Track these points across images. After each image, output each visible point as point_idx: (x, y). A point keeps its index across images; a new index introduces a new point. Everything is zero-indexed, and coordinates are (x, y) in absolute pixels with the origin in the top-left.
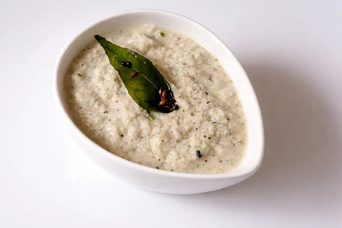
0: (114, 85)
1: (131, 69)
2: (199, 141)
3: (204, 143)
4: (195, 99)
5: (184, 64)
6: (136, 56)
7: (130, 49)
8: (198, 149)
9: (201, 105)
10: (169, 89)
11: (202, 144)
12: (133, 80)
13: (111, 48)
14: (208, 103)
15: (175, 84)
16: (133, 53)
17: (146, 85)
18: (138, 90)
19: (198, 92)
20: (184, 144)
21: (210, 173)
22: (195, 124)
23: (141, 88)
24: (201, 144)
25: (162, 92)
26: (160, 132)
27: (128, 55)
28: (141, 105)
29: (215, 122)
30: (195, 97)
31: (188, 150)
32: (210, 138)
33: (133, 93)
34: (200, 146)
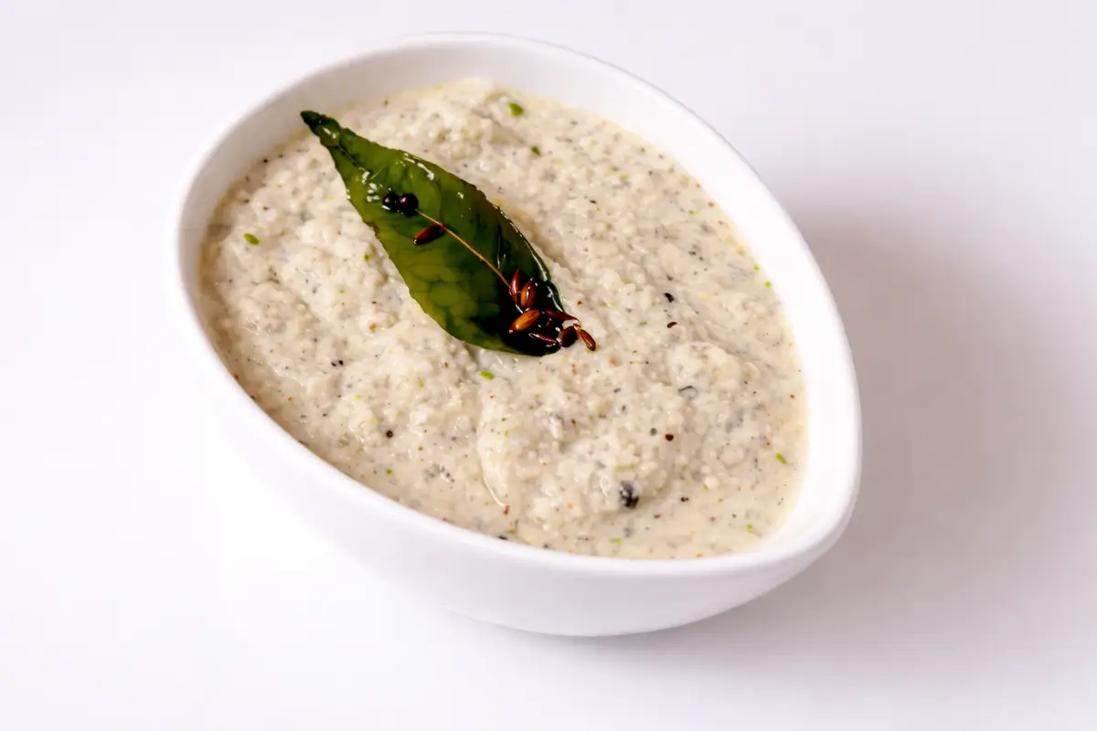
0: (363, 276)
1: (414, 219)
2: (631, 446)
3: (647, 455)
4: (629, 310)
5: (593, 202)
6: (431, 176)
7: (412, 153)
8: (629, 476)
9: (648, 331)
10: (545, 278)
11: (641, 462)
12: (424, 250)
13: (354, 149)
14: (670, 325)
15: (564, 264)
16: (421, 165)
17: (467, 266)
18: (440, 281)
19: (638, 290)
20: (581, 459)
21: (673, 558)
22: (619, 393)
23: (449, 275)
24: (636, 460)
25: (520, 287)
26: (506, 416)
27: (405, 172)
28: (451, 328)
29: (690, 387)
30: (629, 306)
31: (593, 478)
32: (669, 437)
33: (426, 291)
34: (633, 467)
